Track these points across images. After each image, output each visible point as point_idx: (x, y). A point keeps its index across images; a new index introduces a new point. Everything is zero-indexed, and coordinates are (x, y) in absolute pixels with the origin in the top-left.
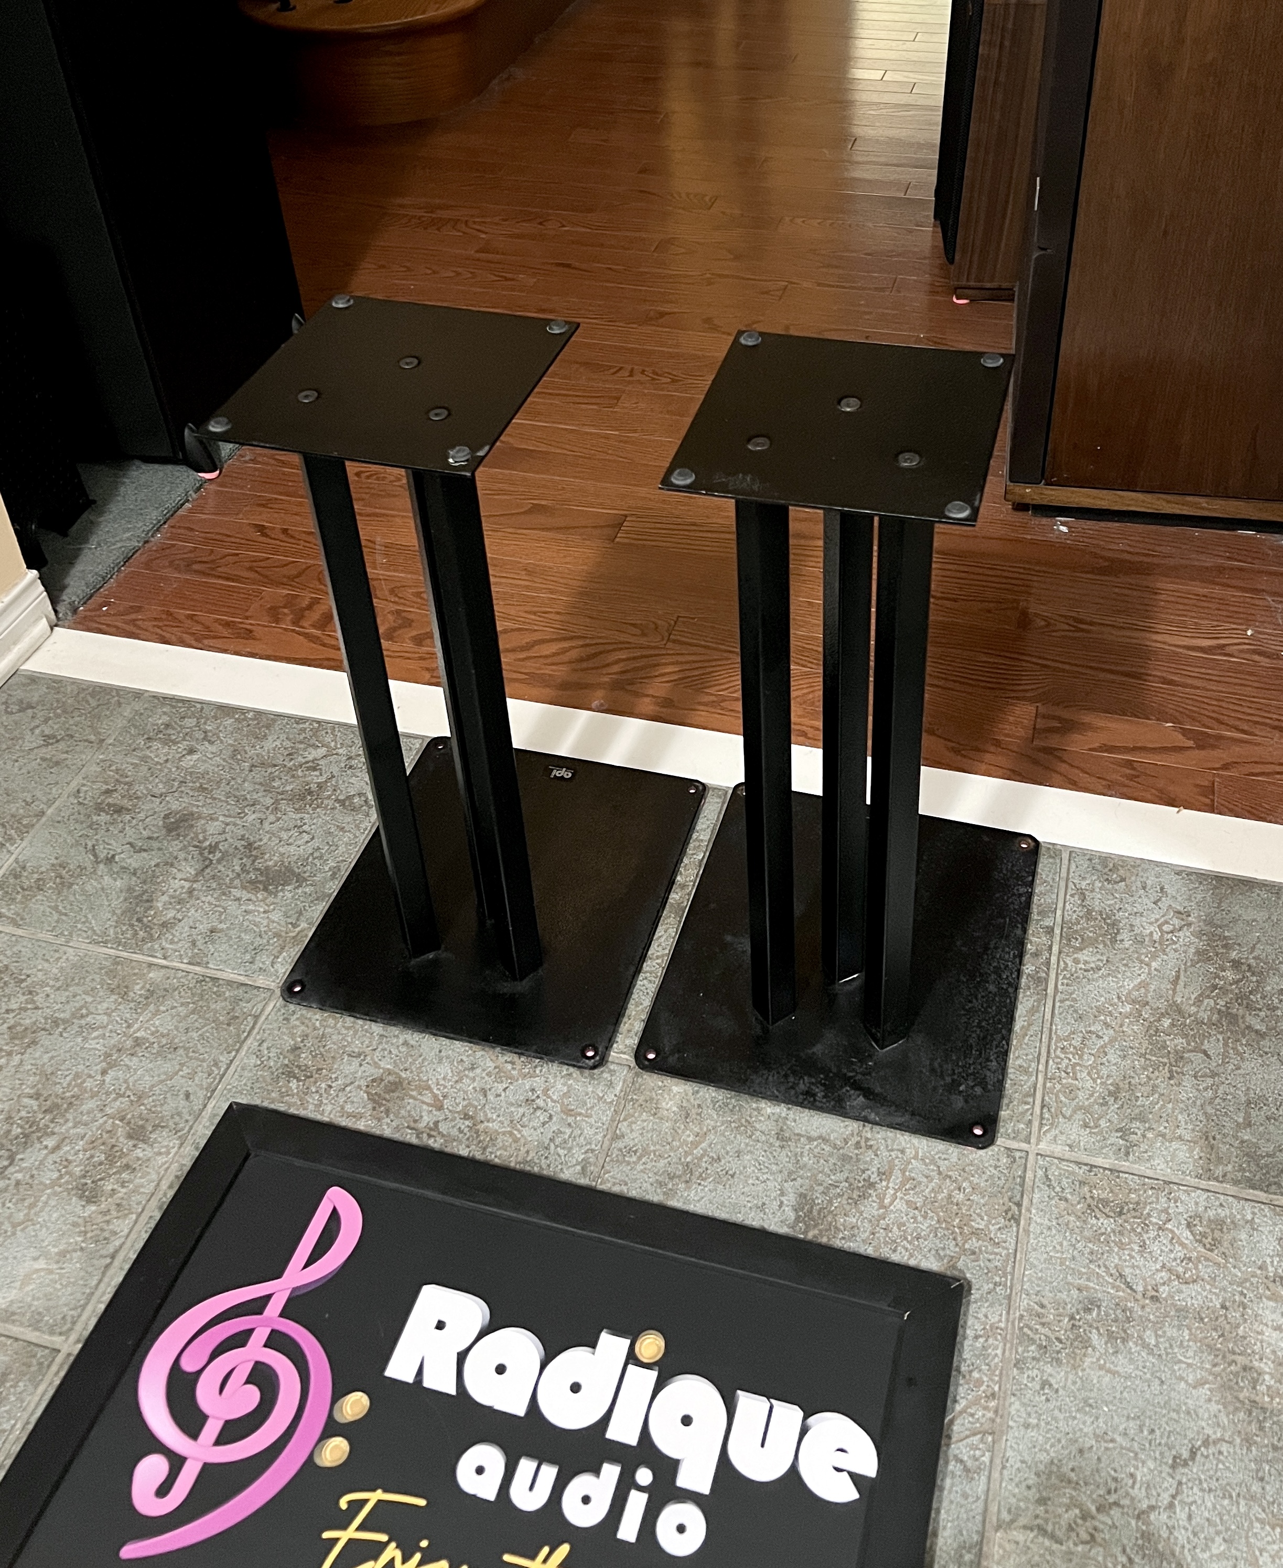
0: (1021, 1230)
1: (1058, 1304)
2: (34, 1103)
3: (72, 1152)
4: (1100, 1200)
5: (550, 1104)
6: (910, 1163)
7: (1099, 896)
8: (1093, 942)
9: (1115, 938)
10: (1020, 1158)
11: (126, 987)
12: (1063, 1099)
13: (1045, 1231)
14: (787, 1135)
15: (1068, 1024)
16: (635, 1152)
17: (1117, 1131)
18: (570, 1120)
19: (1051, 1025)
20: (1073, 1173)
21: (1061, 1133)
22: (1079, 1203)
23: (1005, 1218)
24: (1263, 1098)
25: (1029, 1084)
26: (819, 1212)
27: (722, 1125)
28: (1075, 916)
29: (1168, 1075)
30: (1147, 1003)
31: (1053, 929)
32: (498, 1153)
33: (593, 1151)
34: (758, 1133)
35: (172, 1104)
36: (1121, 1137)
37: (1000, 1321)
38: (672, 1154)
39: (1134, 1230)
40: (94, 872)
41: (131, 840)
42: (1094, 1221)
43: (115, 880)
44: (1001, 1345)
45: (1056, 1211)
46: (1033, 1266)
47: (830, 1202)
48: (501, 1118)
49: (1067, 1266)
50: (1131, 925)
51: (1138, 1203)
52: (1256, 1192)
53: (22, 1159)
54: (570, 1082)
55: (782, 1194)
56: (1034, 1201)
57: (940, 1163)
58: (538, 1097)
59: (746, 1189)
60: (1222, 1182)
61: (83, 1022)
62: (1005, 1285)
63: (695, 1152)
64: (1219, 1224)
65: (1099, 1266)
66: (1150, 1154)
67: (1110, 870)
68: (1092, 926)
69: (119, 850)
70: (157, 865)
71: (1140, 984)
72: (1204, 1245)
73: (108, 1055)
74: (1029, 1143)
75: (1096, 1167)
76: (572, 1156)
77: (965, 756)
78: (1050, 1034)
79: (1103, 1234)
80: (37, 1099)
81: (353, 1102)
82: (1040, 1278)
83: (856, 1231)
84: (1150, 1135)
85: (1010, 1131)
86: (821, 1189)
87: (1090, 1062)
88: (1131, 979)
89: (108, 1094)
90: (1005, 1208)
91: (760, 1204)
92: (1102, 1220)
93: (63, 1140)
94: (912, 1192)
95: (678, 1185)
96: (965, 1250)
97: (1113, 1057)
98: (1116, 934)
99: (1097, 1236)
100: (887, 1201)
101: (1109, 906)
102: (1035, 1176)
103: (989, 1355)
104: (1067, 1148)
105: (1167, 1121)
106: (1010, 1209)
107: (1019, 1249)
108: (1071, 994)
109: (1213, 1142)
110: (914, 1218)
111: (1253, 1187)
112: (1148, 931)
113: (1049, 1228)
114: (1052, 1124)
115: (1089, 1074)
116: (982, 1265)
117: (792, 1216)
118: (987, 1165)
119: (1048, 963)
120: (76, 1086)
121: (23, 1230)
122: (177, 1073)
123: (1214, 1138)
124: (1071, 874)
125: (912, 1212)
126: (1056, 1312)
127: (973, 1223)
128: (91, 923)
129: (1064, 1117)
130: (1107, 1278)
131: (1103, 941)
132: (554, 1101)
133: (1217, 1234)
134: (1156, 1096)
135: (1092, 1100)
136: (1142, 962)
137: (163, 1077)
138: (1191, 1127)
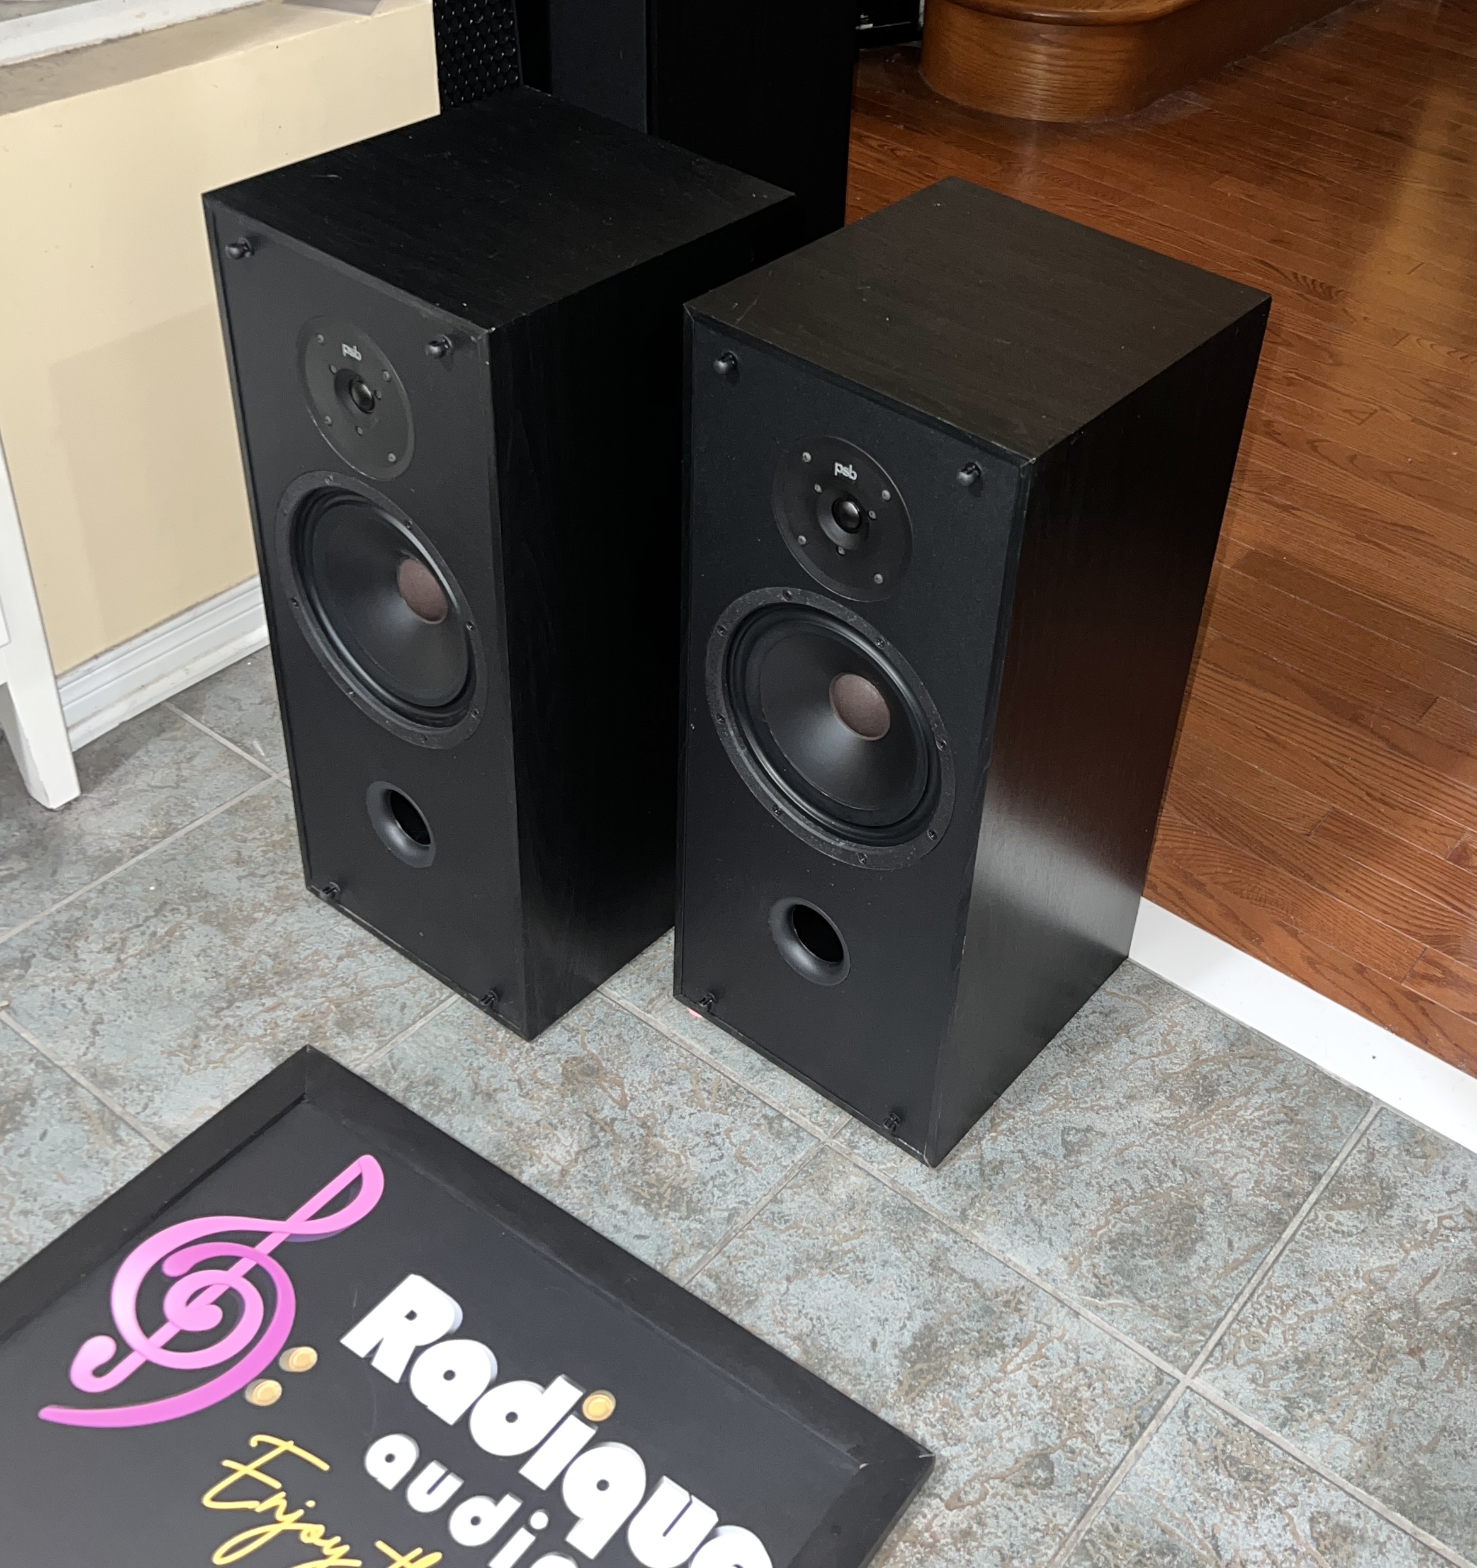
0: (1132, 1452)
1: (1135, 1535)
2: (270, 963)
3: (283, 1018)
4: (1230, 1457)
5: (727, 1144)
6: (1050, 1341)
7: (1390, 1163)
8: (1358, 1206)
9: (1385, 1211)
10: (1168, 1383)
12: (1243, 1345)
13: (1156, 1462)
14: (942, 1266)
15: (1287, 1276)
16: (786, 1221)
17: (1284, 1399)
18: (739, 1166)
19: (1269, 1270)
20: (1216, 1420)
21: (1224, 1377)
22: (1206, 1450)
23: (1121, 1433)
24: (1462, 1432)
25: (1214, 1316)
26: (938, 1349)
27: (884, 1229)
28: (1351, 1173)
29: (1369, 1367)
30: (1385, 1289)
31: (1320, 1178)
32: (658, 1170)
33: (747, 1204)
34: (914, 1252)
35: (385, 1010)
36: (1285, 1407)
37: (1067, 1525)
38: (821, 1237)
39: (1250, 1499)
42: (1213, 1474)
44: (1055, 1547)
45: (1178, 1448)
46: (1127, 1489)
47: (953, 1345)
48: (676, 1140)
49: (1162, 1505)
50: (1409, 1206)
51: (1269, 1477)
52: (1403, 1518)
53: (238, 1007)
54: (755, 1132)
55: (909, 1318)
56: (1161, 1430)
57: (1083, 1354)
58: (719, 1134)
59: (875, 1300)
60: (1371, 1493)
62: (1089, 1496)
63: (844, 1244)
64: (1346, 1532)
65: (1196, 1518)
66: (1307, 1435)
67: (1416, 1142)
68: (1366, 1190)
71: (1387, 1266)
72: (1318, 1545)
74: (1185, 1373)
75: (1243, 1424)
76: (725, 1201)
77: (1318, 971)
78: (1263, 1278)
79: (1216, 1490)
80: (274, 960)
81: (546, 1071)
82: (1128, 1504)
83: (965, 1382)
84: (1318, 1417)
85: (1171, 1353)
86: (950, 1329)
87: (1291, 1322)
88: (1380, 1258)
89: (335, 978)
90: (1128, 1424)
91: (883, 1317)
92: (1221, 1477)
93: (280, 1004)
94: (1039, 1369)
95: (812, 1267)
96: (1065, 1445)
97: (1319, 1326)
98: (1387, 1208)
99: (1207, 1491)
100: (1010, 1368)
101: (1395, 1177)
102: (1174, 1407)
103: (1038, 1551)
104: (1223, 1394)
105: (1344, 1412)
106: (1132, 1426)
107: (1121, 1468)
108: (1306, 1248)
109: (1382, 1451)
110: (1029, 1395)
111: (1403, 1513)
112: (1424, 1219)
113: (1163, 1462)
114: (1218, 1365)
115: (1284, 1333)
116: (1076, 1466)
117: (908, 1340)
118: (1129, 1375)
119: (1297, 1209)
120: (313, 961)
121: (214, 1068)
122: (402, 984)
123: (1385, 1448)
124: (1371, 1130)
125: (1030, 1389)
126: (1130, 1542)
127: (1086, 1425)
129: (1235, 1363)
130: (1198, 1533)
131: (1369, 1210)
132: (731, 1143)
133: (1338, 1541)
134: (1345, 1382)
135: (1274, 1358)
136: (1401, 1246)
137: (389, 982)
138: (1366, 1426)
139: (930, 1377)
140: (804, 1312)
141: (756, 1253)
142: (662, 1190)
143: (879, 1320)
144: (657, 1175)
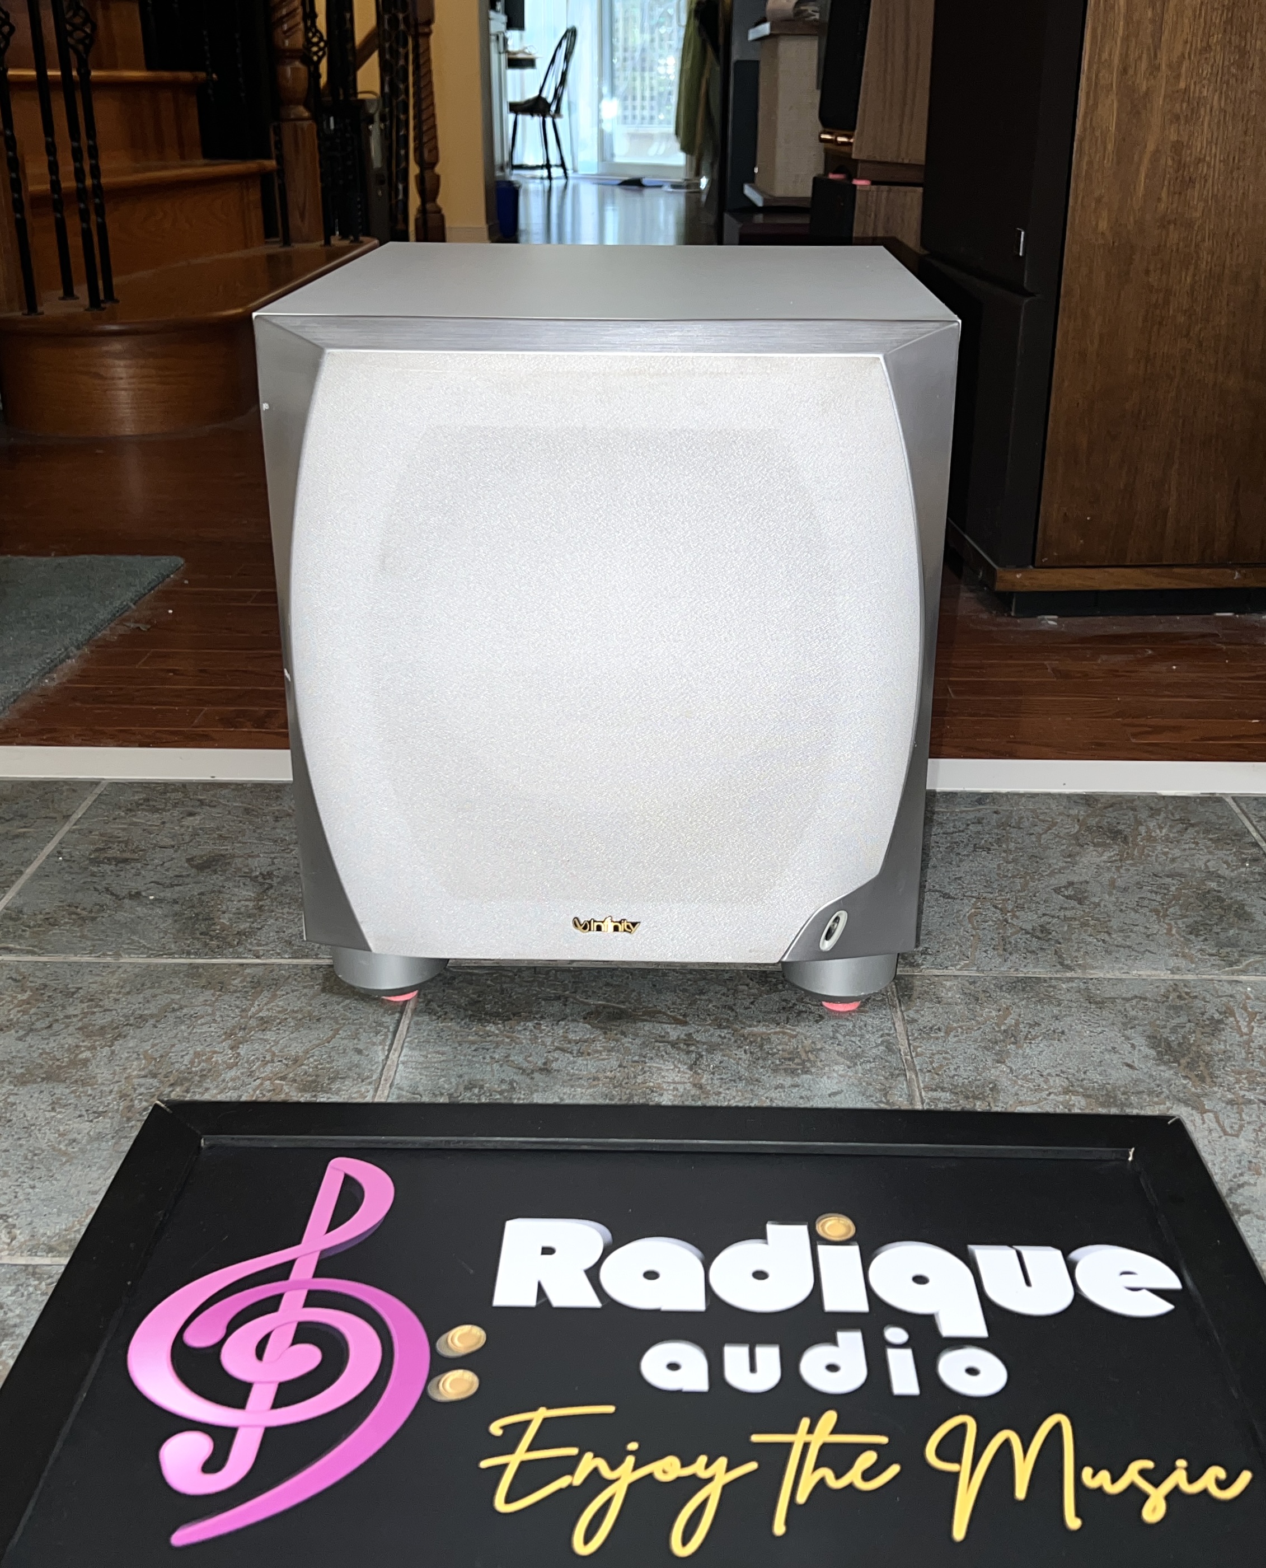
6: (1244, 1003)
11: (219, 983)
14: (1099, 1000)
16: (938, 1030)
26: (1180, 1045)
27: (1021, 1000)
34: (1065, 1002)
35: (342, 1061)
38: (982, 1026)
40: (120, 906)
41: (153, 880)
43: (153, 909)
47: (1185, 1038)
61: (178, 1013)
63: (1006, 1022)
69: (144, 888)
70: (202, 894)
73: (229, 1035)
80: (154, 1077)
83: (1230, 1054)
86: (1167, 1030)
89: (249, 1063)
91: (1109, 1048)
95: (1005, 1046)
117: (1149, 1052)
120: (204, 1061)
124: (1246, 810)
128: (140, 943)
137: (316, 1042)
139: (1202, 1064)
141: (946, 1059)
144: (783, 1050)
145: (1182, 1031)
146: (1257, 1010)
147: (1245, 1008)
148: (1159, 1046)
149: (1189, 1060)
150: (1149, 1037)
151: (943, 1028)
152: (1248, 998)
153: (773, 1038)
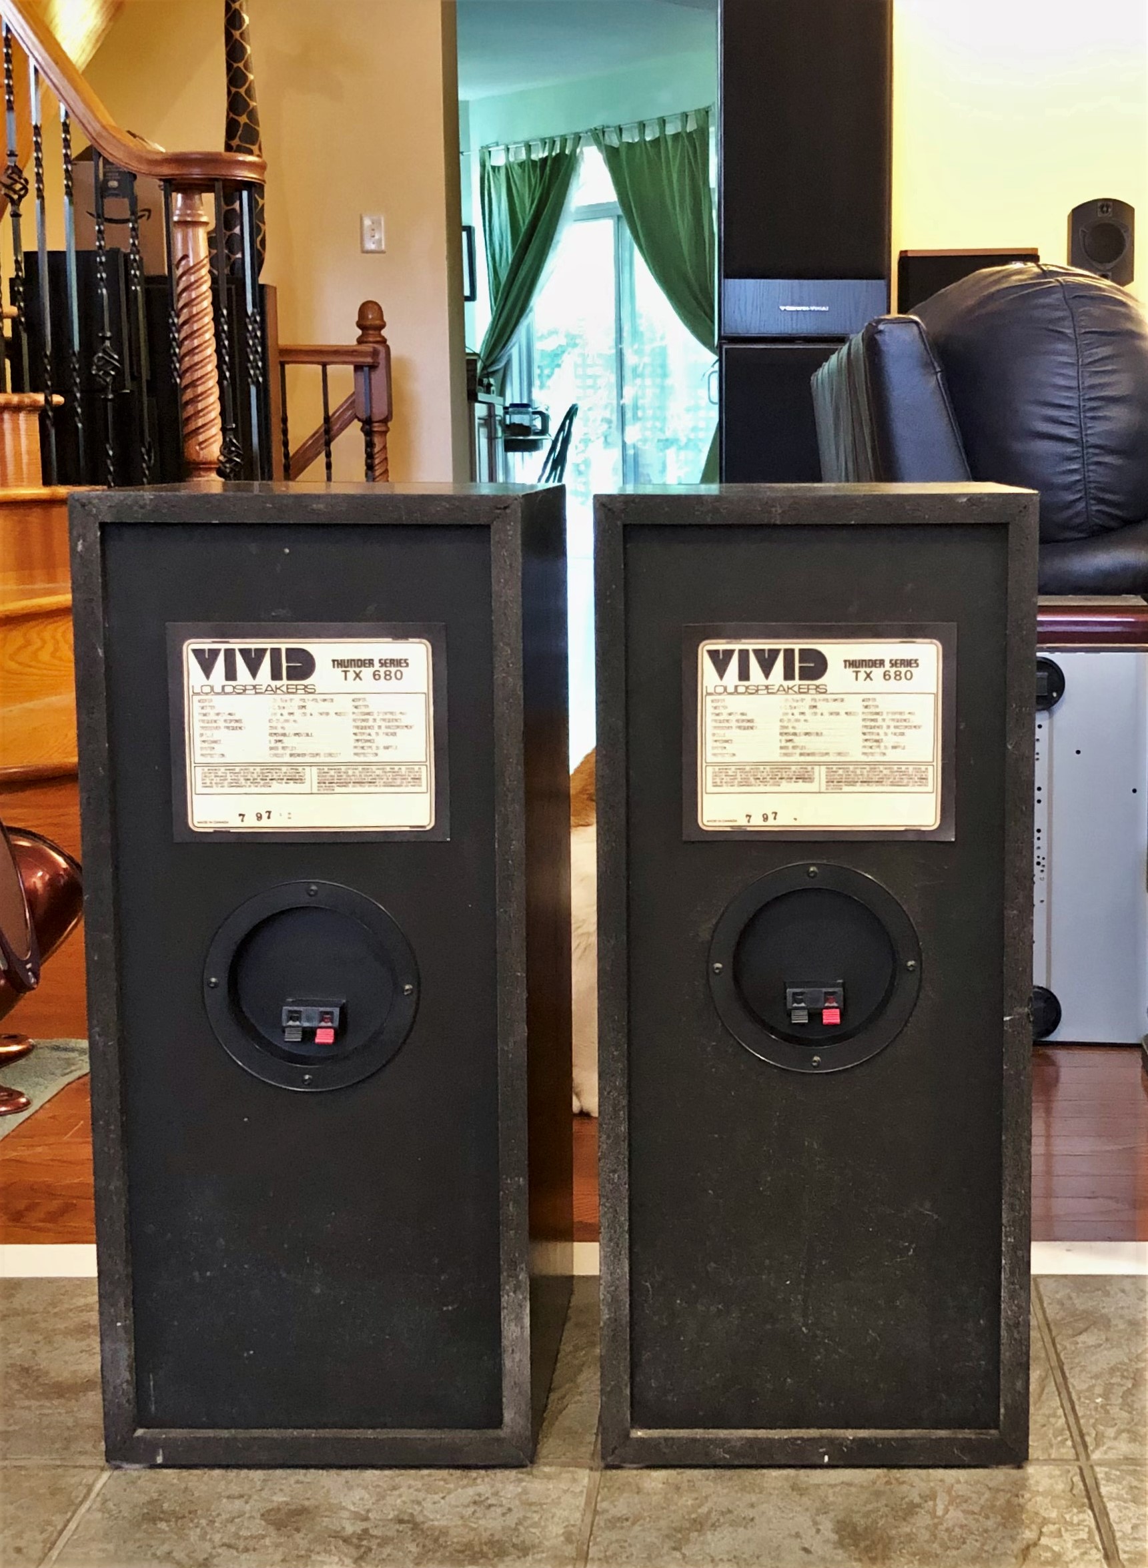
5: (505, 1501)
6: (953, 1486)
7: (1077, 1301)
8: (1086, 1329)
10: (1073, 1469)
12: (1104, 1427)
13: (1124, 1510)
14: (803, 1487)
15: (1085, 1381)
16: (627, 1519)
18: (534, 1508)
19: (1067, 1384)
20: (1136, 1471)
21: (1114, 1448)
23: (1078, 1508)
25: (1061, 1423)
27: (724, 1489)
28: (1057, 1316)
32: (455, 1540)
33: (573, 1526)
34: (768, 1490)
38: (672, 1515)
45: (1129, 1496)
46: (1122, 1532)
47: (875, 1522)
48: (448, 1517)
50: (1121, 1315)
54: (524, 1484)
56: (1103, 1493)
57: (986, 1482)
58: (487, 1498)
59: (771, 1526)
62: (1097, 1548)
63: (700, 1511)
67: (1082, 1285)
68: (1079, 1320)
74: (1080, 1460)
76: (550, 1531)
78: (1069, 1390)
81: (247, 1529)
83: (914, 1537)
86: (859, 1515)
90: (1073, 1501)
91: (793, 1533)
94: (964, 1505)
95: (688, 1534)
96: (1044, 1532)
100: (940, 1513)
110: (977, 1521)
117: (832, 1536)
119: (1043, 1348)
124: (1040, 1292)
125: (971, 1517)
127: (1043, 1515)
129: (1111, 1438)
131: (1096, 1328)
132: (509, 1499)
135: (1133, 1424)
139: (880, 1546)
140: (717, 1559)
141: (621, 1547)
142: (477, 1549)
143: (790, 1535)
144: (458, 1543)
145: (873, 1516)
146: (960, 1493)
147: (949, 1492)
148: (844, 1530)
149: (868, 1542)
150: (838, 1522)
151: (631, 1520)
152: (958, 1482)
153: (452, 1532)
